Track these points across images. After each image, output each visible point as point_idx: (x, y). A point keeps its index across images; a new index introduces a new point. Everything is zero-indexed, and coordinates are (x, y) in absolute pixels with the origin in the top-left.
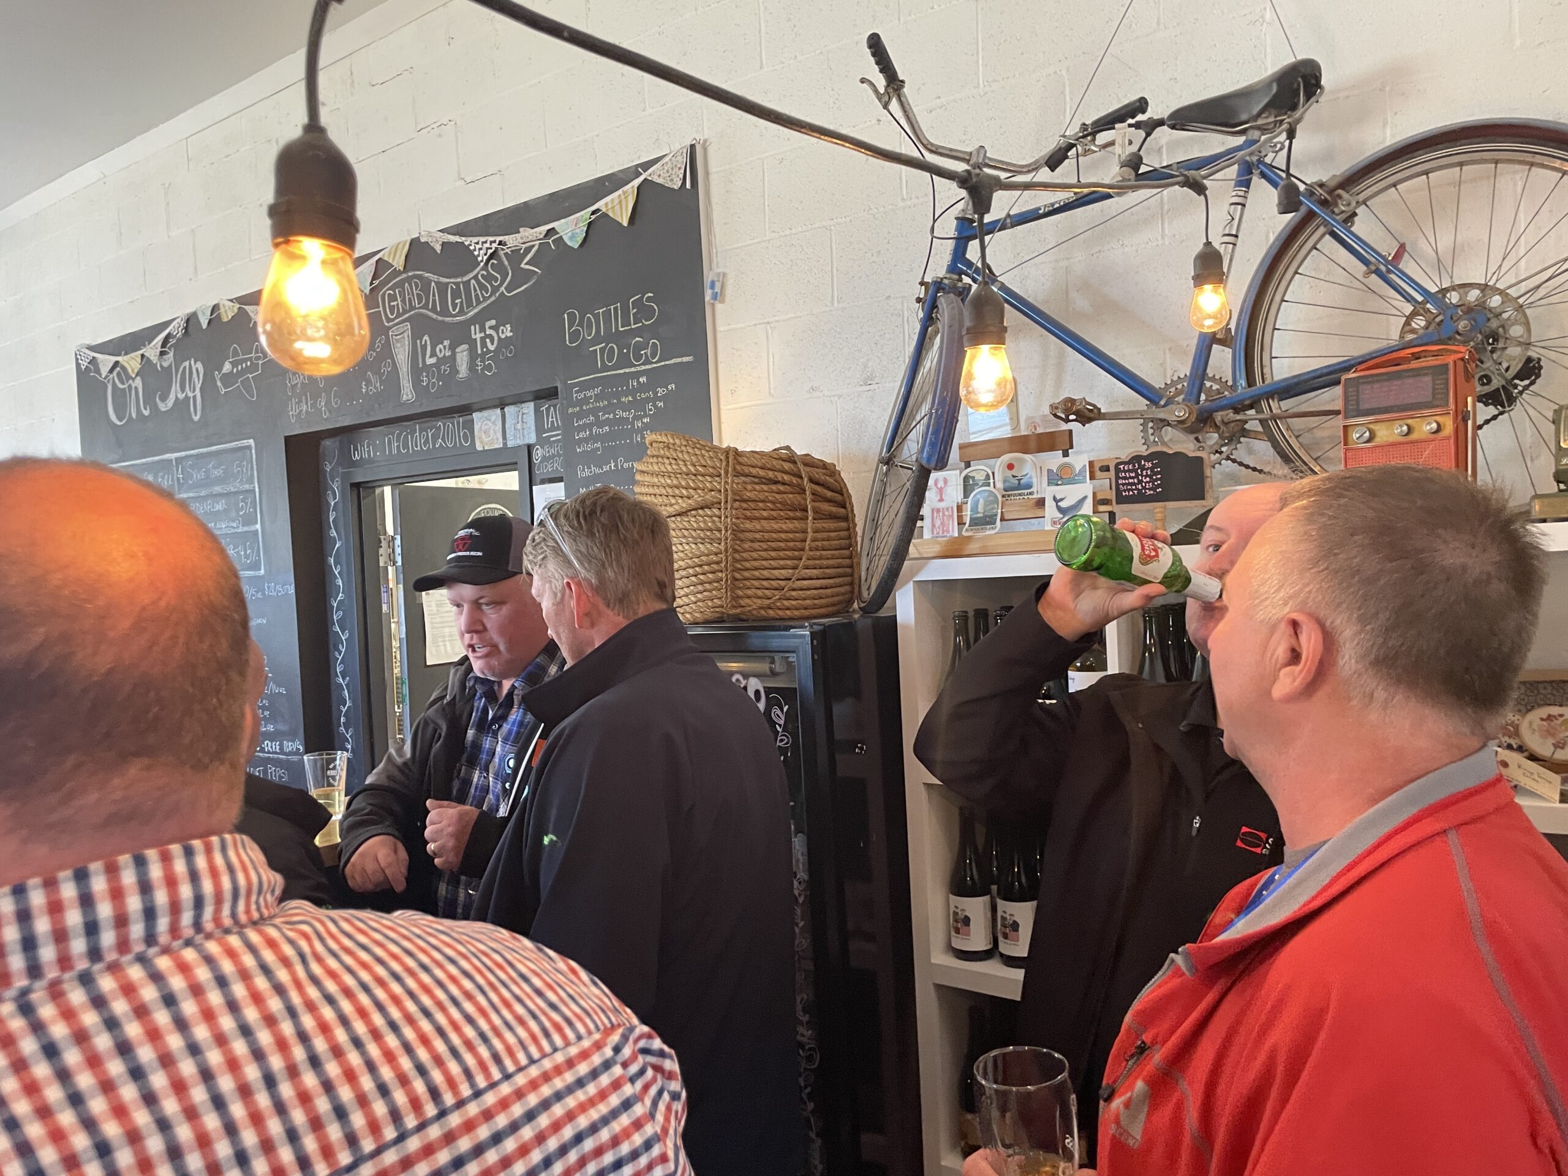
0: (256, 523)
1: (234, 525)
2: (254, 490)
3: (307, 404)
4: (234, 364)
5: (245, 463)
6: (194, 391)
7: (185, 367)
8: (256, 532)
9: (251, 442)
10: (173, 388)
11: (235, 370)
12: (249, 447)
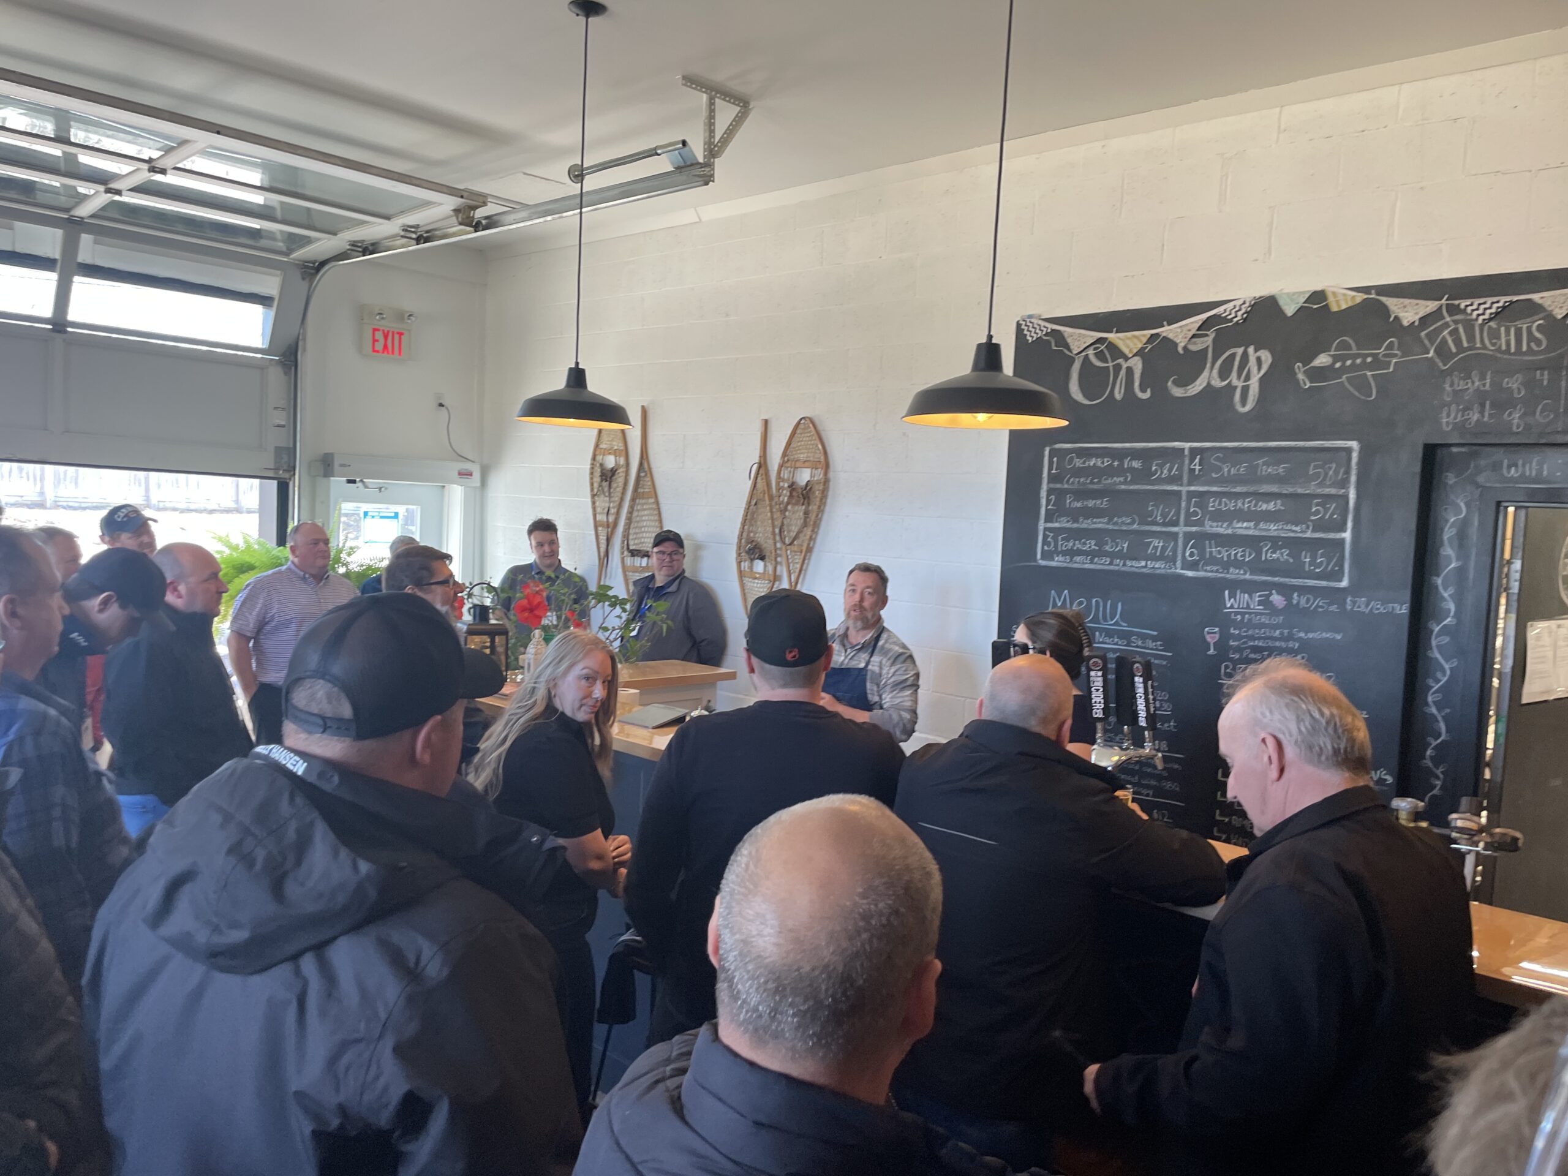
0: (1343, 529)
1: (1298, 529)
2: (1346, 498)
3: (1482, 413)
4: (1336, 359)
5: (1334, 466)
6: (1248, 378)
7: (1233, 355)
8: (1343, 541)
9: (1354, 444)
10: (1206, 373)
11: (1338, 365)
12: (1349, 450)
